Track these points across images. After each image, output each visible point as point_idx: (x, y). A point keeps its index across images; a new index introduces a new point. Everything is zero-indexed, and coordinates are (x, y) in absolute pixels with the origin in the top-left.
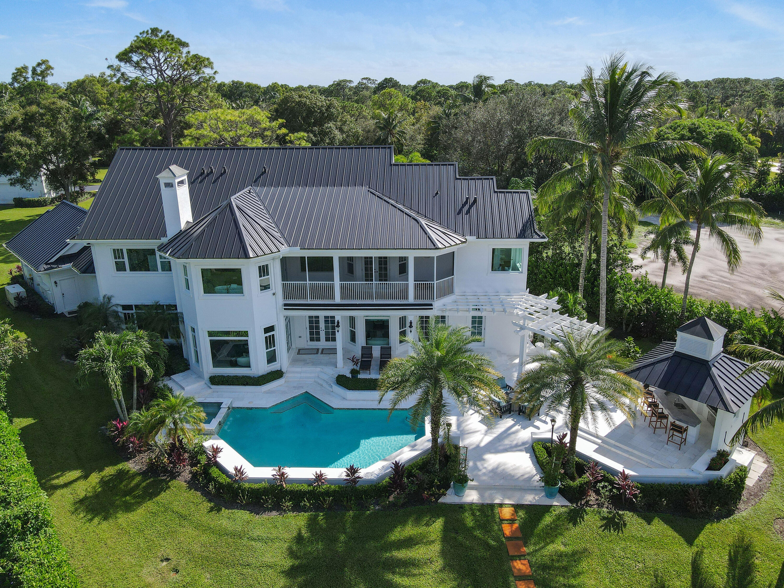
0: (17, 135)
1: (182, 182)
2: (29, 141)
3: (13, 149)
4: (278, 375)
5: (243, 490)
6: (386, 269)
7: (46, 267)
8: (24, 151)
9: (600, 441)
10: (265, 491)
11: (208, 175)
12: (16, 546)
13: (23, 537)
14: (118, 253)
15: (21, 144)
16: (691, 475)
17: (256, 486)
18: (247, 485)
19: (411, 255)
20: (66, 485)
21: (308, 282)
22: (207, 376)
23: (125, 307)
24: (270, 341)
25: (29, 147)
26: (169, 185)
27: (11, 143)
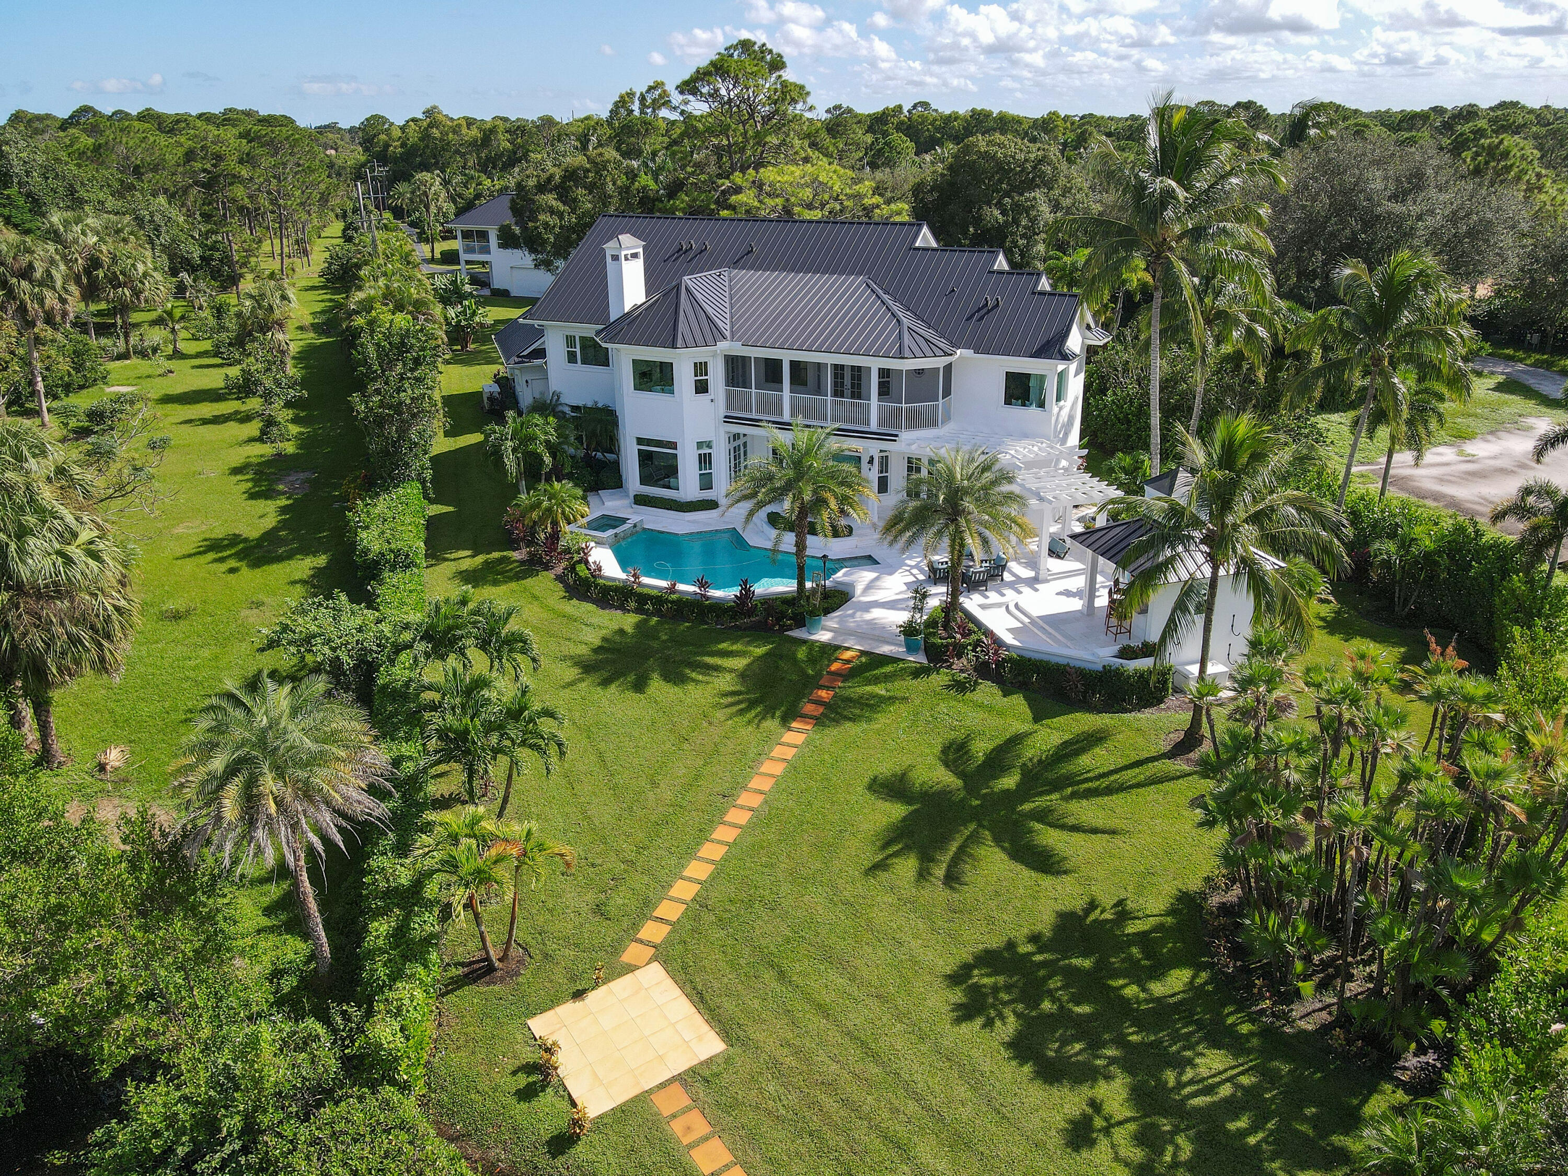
0: (550, 199)
1: (635, 256)
2: (562, 207)
3: (542, 217)
4: (711, 505)
5: (596, 586)
6: (859, 386)
7: (517, 360)
8: (553, 220)
9: (1027, 620)
10: (617, 589)
11: (686, 251)
12: (386, 574)
13: (393, 569)
14: (570, 341)
15: (552, 211)
16: (1090, 658)
17: (610, 584)
18: (601, 581)
19: (875, 364)
20: (455, 560)
21: (754, 390)
22: (632, 494)
23: (575, 408)
24: (705, 460)
25: (561, 215)
26: (616, 258)
27: (540, 210)
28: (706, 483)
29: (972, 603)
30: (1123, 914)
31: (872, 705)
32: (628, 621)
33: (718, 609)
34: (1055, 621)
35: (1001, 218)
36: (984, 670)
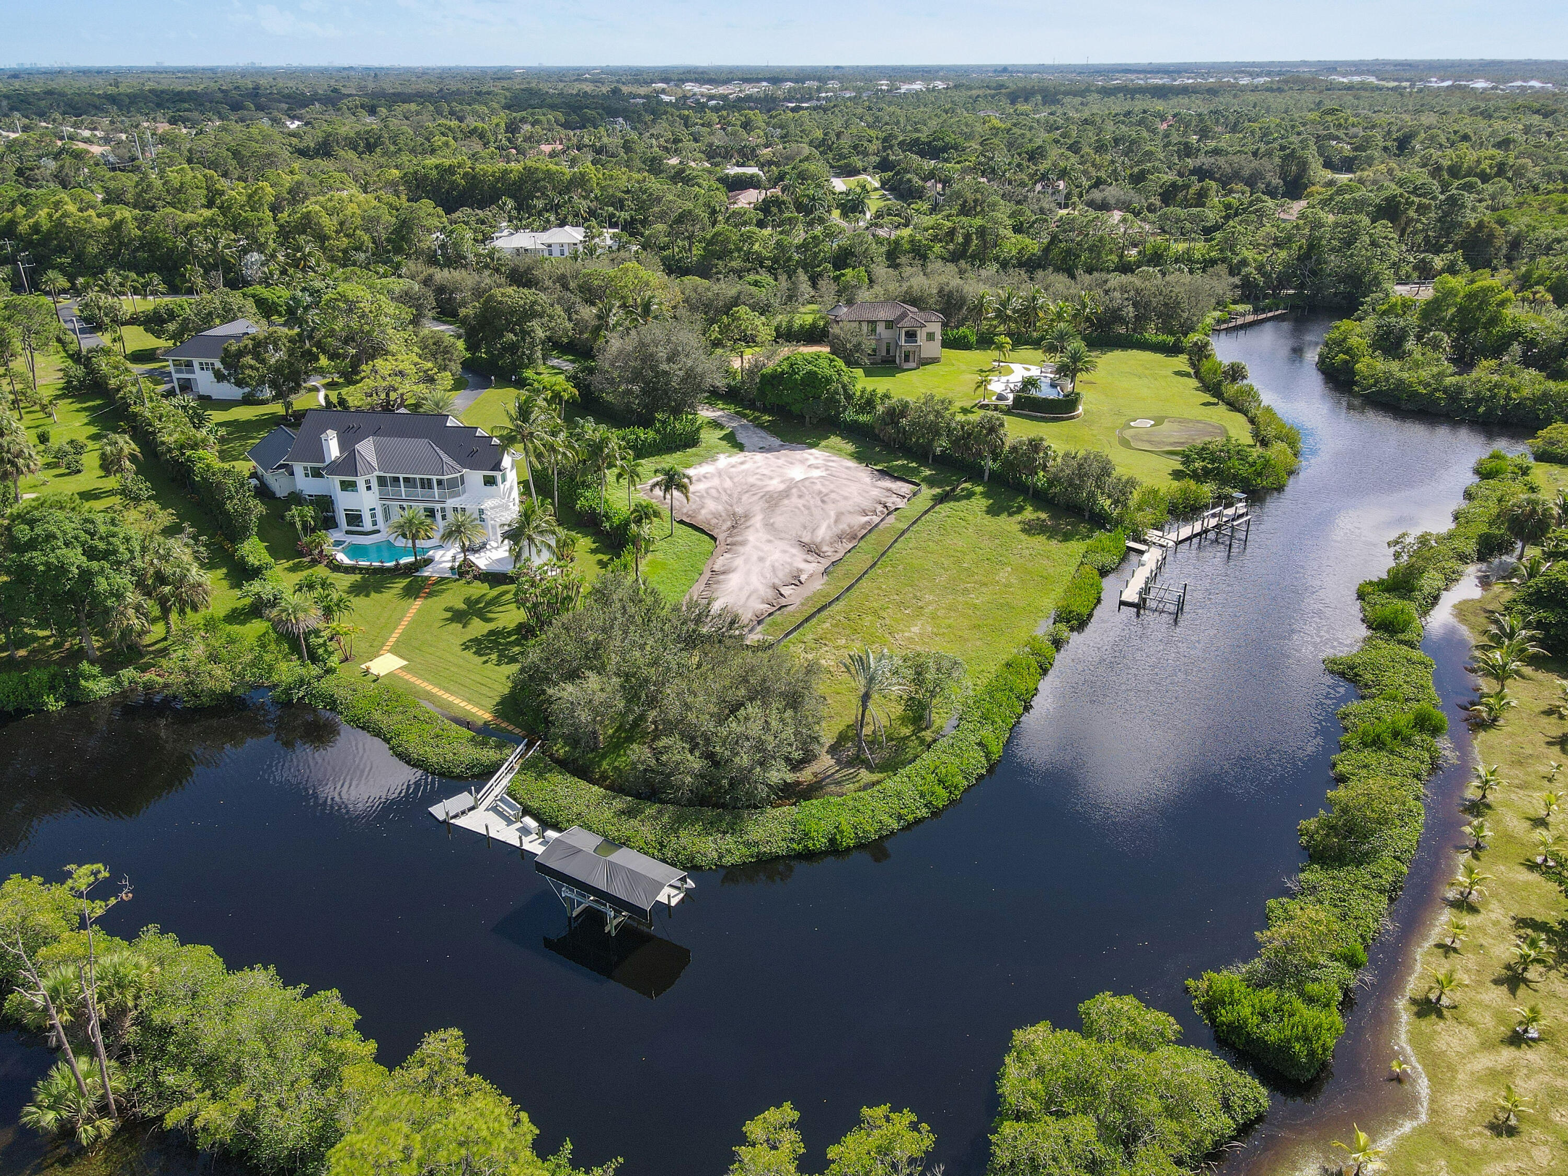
0: (248, 360)
1: (333, 438)
3: (247, 372)
4: (378, 531)
5: (342, 567)
6: (430, 485)
7: (271, 471)
8: (253, 373)
9: (490, 561)
10: (351, 567)
14: (306, 469)
15: (251, 367)
17: (348, 566)
18: (344, 565)
19: (435, 477)
20: (283, 564)
21: (390, 488)
22: (345, 531)
23: (310, 496)
24: (373, 516)
26: (328, 438)
28: (375, 523)
29: (472, 558)
30: (504, 628)
31: (443, 591)
32: (358, 577)
33: (389, 570)
34: (499, 560)
35: (514, 339)
36: (475, 577)
